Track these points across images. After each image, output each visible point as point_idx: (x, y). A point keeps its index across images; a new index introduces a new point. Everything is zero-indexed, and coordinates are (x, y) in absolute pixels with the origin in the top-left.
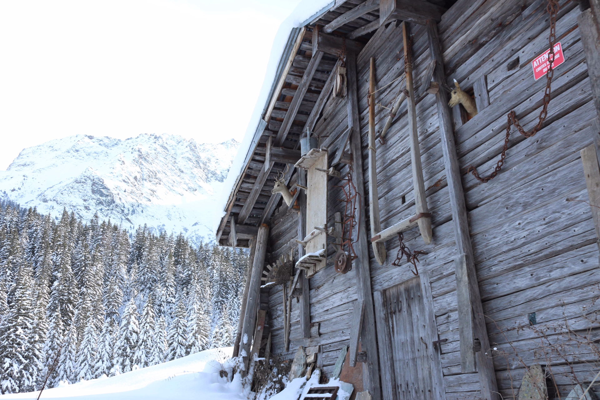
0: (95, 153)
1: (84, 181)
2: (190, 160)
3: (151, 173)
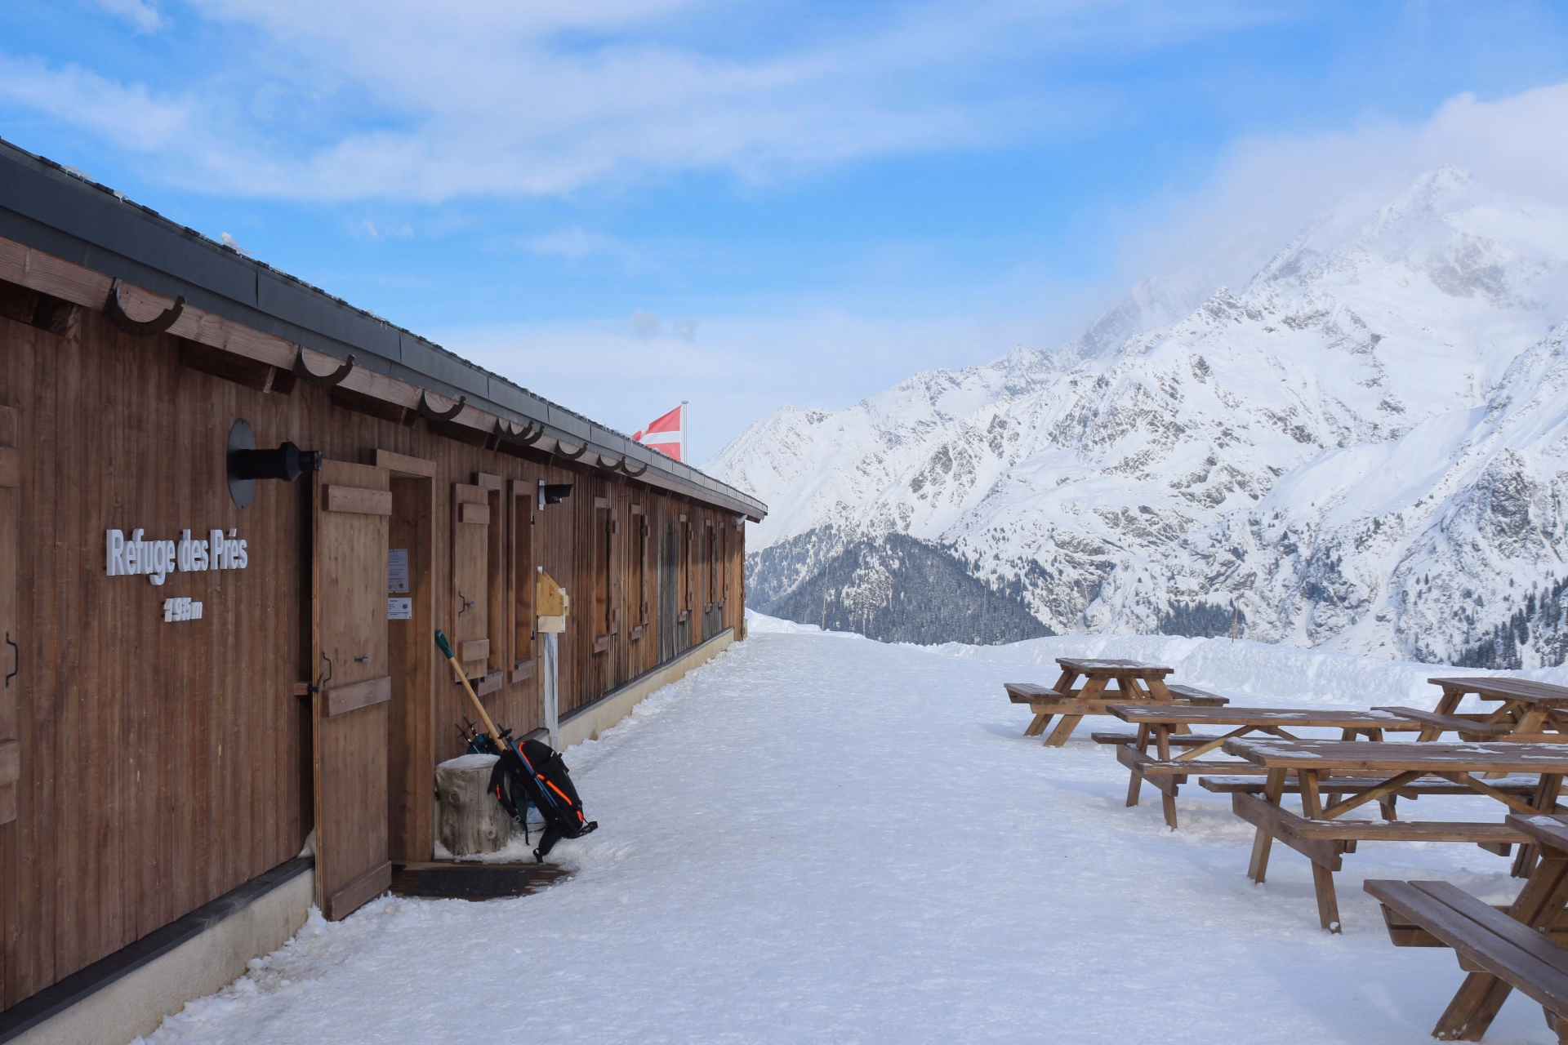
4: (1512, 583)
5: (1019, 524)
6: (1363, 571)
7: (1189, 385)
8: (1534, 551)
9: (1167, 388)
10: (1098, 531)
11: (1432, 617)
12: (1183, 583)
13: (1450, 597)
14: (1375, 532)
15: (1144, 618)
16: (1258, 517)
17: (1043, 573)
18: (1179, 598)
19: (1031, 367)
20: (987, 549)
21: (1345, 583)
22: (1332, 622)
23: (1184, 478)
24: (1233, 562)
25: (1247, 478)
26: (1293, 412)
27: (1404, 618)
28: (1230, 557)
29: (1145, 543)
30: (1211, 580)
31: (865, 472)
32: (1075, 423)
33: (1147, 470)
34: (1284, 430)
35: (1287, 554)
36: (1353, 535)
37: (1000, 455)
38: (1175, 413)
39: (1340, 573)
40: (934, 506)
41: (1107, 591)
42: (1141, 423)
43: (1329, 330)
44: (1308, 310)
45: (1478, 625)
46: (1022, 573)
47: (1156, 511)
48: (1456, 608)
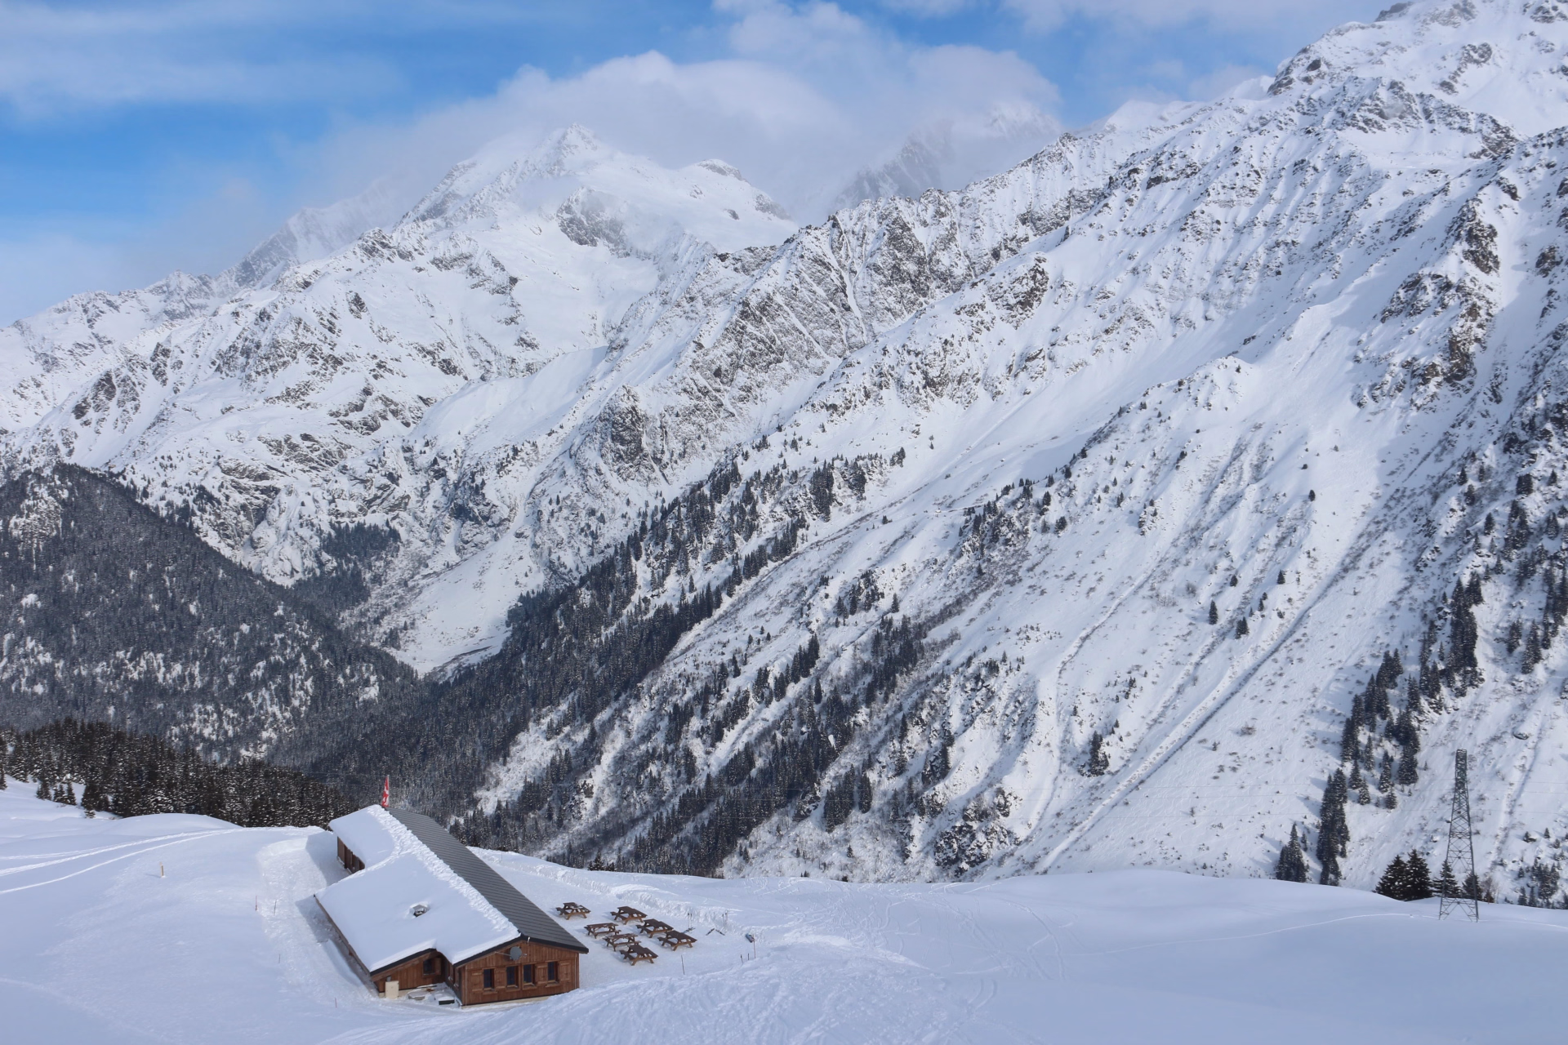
4: (628, 502)
5: (186, 452)
6: (504, 493)
7: (346, 320)
8: (646, 474)
9: (326, 323)
10: (262, 458)
11: (563, 533)
12: (342, 506)
13: (577, 515)
14: (514, 459)
15: (307, 539)
16: (410, 444)
17: (211, 498)
18: (339, 519)
19: (189, 293)
20: (155, 476)
21: (488, 504)
22: (478, 539)
23: (342, 408)
24: (388, 486)
25: (400, 407)
26: (441, 346)
27: (539, 534)
28: (386, 481)
29: (307, 468)
30: (369, 503)
31: (22, 396)
32: (238, 354)
33: (307, 399)
34: (433, 363)
35: (437, 478)
36: (494, 461)
37: (164, 382)
38: (333, 346)
39: (483, 495)
40: (98, 432)
41: (273, 514)
42: (301, 355)
43: (472, 272)
44: (454, 253)
45: (601, 540)
46: (190, 499)
47: (317, 439)
48: (582, 525)
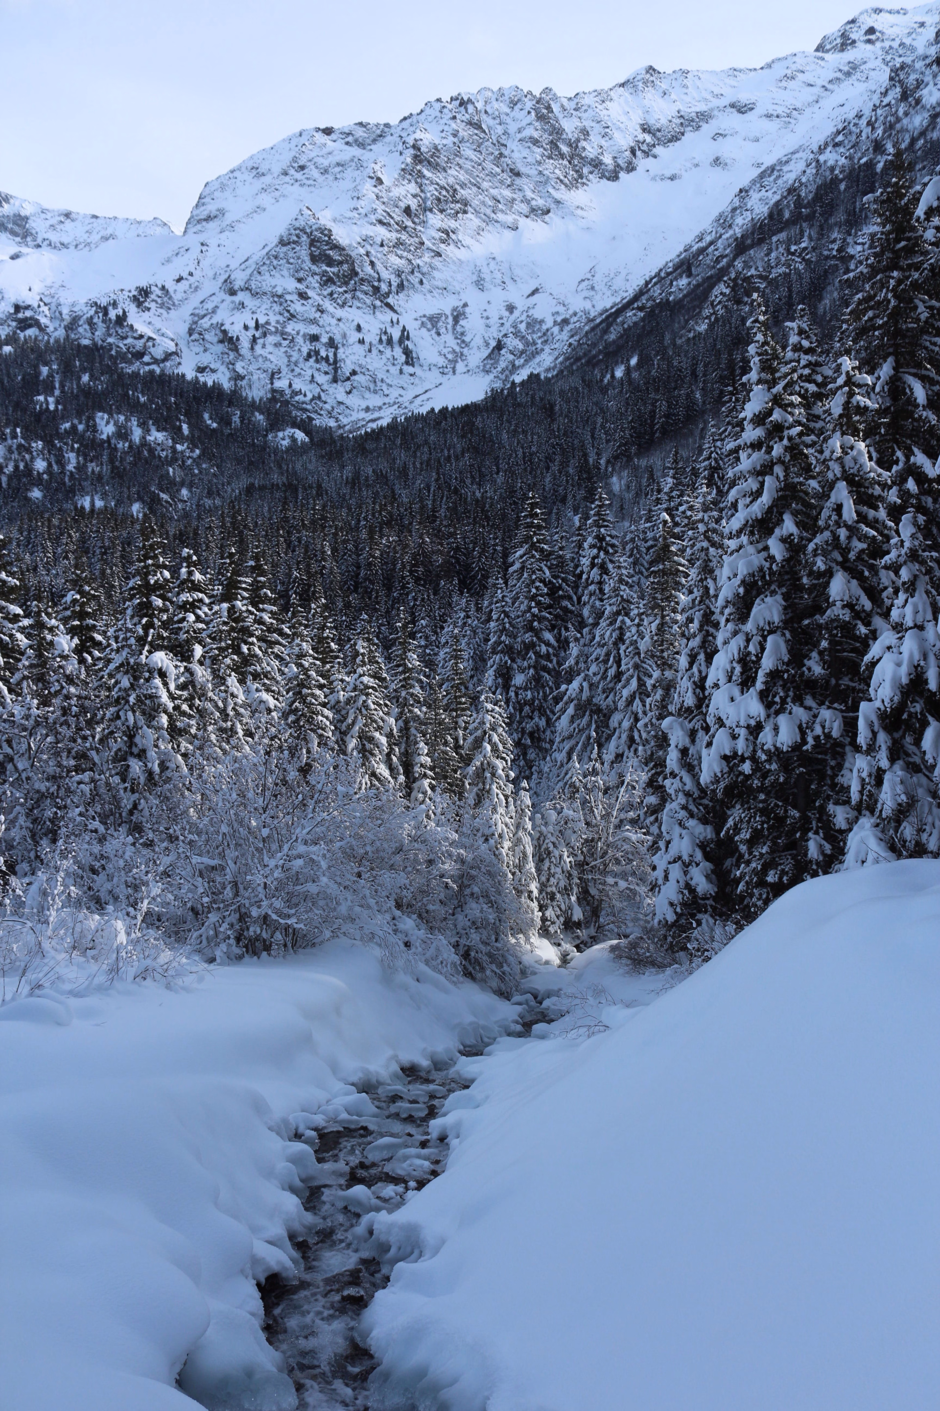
0: (338, 164)
1: (295, 238)
2: (535, 142)
3: (444, 193)
